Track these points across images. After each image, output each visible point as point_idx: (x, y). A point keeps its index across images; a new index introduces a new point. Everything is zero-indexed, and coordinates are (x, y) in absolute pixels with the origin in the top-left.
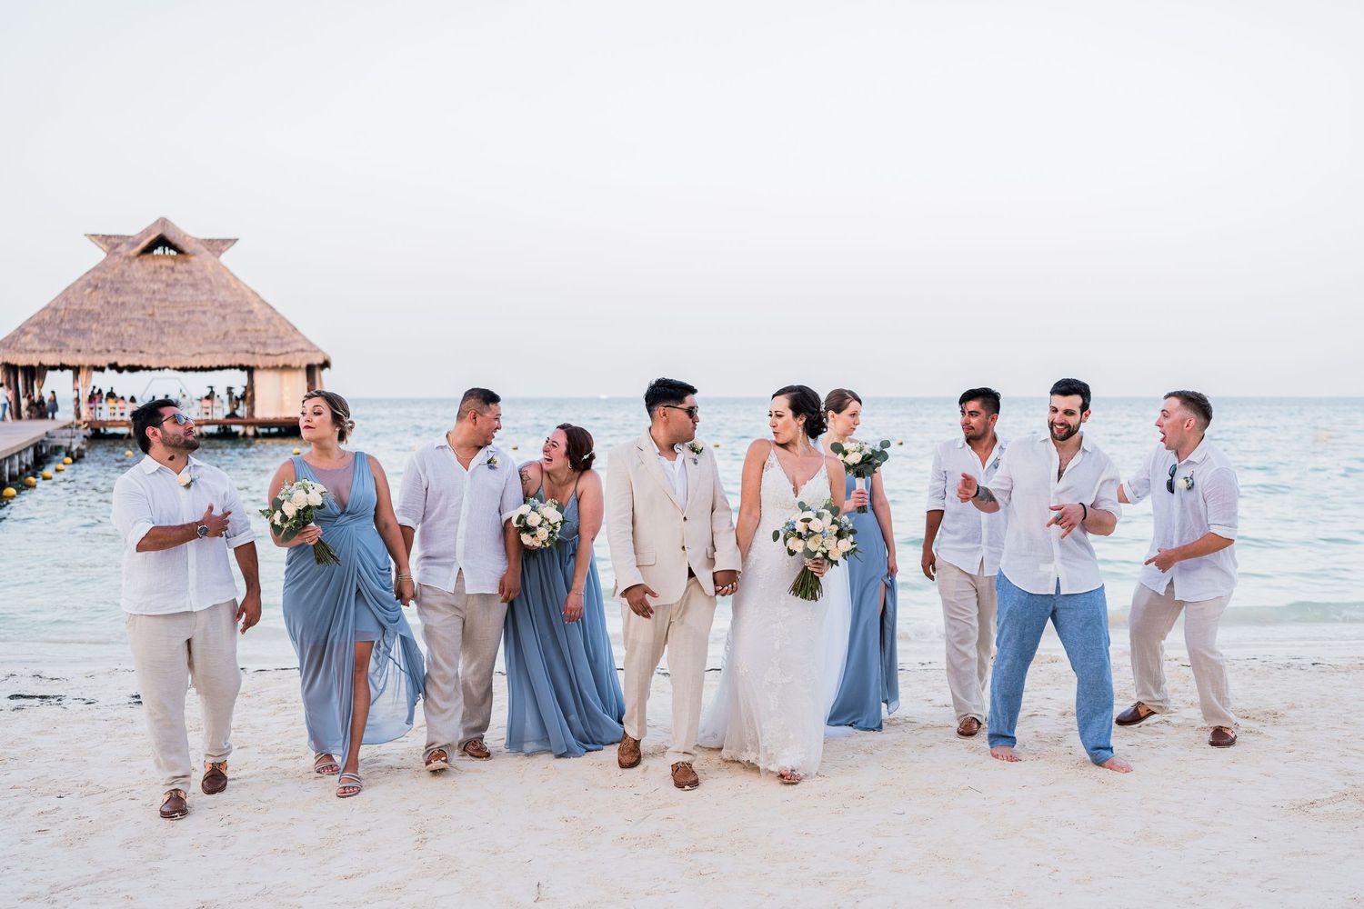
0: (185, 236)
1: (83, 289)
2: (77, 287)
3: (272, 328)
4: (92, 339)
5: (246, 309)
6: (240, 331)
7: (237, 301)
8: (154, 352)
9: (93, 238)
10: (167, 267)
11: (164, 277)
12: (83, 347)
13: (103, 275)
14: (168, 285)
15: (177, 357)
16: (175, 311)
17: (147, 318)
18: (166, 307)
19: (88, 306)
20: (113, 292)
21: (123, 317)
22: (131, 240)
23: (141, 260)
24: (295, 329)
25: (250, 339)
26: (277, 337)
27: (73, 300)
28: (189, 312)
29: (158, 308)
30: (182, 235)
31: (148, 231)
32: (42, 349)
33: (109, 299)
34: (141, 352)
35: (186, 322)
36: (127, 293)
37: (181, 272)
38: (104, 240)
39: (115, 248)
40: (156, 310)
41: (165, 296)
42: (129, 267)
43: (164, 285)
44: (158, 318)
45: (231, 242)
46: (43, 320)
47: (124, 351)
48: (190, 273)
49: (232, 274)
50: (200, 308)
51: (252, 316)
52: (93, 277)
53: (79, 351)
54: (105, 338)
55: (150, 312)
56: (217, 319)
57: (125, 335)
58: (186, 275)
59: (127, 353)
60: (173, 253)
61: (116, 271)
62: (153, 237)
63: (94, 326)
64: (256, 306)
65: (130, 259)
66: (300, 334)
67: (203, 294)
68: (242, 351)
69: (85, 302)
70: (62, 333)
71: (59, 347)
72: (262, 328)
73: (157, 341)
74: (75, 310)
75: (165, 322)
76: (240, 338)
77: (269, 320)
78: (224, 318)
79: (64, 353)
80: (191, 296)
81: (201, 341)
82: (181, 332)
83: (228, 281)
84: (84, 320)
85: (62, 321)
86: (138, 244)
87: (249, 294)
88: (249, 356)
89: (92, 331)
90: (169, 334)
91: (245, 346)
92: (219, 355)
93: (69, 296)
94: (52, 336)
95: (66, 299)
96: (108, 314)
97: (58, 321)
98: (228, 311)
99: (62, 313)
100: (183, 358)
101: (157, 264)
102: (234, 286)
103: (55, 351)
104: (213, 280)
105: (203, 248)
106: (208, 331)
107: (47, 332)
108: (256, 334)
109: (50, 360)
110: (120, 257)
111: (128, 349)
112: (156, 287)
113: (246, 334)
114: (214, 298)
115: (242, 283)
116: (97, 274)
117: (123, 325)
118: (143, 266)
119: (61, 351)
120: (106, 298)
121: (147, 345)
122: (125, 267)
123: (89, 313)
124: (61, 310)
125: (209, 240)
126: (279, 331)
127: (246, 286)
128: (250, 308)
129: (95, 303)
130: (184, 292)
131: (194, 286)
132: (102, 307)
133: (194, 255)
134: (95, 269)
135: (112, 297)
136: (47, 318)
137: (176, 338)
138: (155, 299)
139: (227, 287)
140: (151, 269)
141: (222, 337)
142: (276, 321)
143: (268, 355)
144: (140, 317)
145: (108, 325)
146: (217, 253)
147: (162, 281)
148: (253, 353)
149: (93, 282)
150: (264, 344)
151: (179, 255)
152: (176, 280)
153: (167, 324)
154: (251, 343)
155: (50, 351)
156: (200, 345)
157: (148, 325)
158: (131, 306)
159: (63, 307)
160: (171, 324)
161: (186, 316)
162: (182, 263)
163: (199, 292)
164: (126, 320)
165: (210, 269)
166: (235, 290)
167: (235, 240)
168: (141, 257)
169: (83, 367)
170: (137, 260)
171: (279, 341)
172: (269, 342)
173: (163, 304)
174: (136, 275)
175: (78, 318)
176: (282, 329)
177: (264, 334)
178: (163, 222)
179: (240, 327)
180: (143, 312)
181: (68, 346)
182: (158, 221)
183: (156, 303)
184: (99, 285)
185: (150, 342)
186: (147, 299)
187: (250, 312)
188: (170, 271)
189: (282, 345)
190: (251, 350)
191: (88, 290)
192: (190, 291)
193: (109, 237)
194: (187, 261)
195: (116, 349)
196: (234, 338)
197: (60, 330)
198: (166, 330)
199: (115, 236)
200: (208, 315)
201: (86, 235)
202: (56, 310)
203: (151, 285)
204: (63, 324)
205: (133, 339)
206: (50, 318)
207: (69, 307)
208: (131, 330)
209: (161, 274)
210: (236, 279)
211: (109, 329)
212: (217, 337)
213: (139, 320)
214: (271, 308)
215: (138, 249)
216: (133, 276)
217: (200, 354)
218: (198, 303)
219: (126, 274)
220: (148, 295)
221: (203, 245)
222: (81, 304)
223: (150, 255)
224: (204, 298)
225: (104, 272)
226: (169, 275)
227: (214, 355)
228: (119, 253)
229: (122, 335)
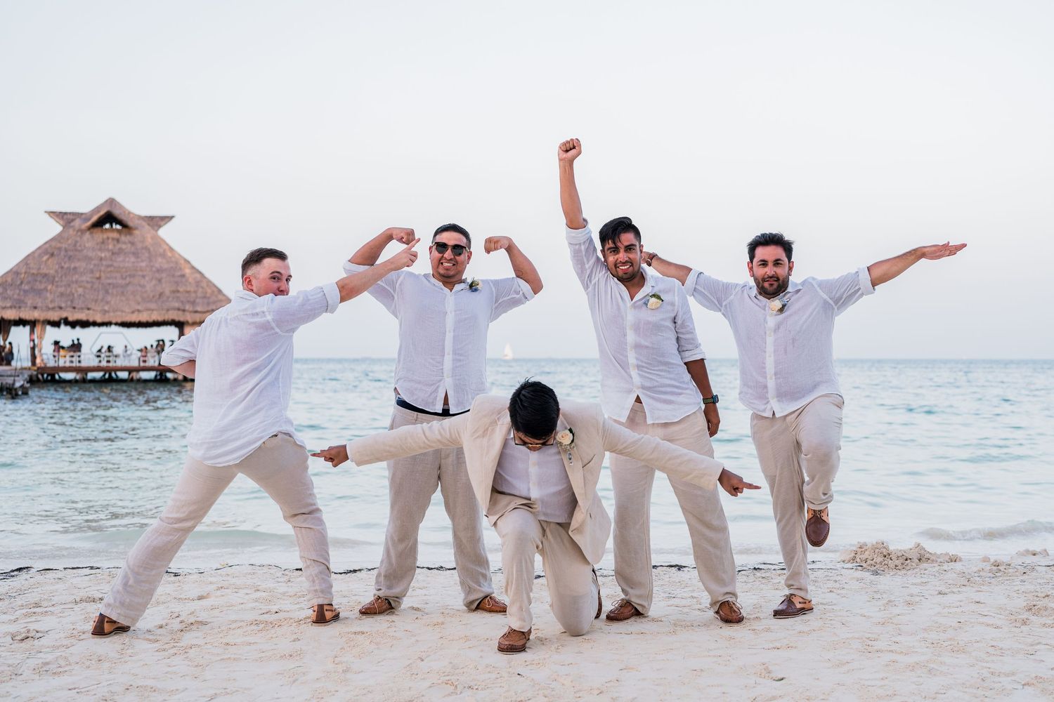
0: (129, 213)
1: (40, 256)
2: (36, 255)
3: (200, 290)
4: (46, 298)
5: (179, 273)
6: (174, 292)
7: (172, 267)
8: (99, 309)
9: (51, 215)
10: (113, 239)
11: (111, 247)
12: (39, 305)
13: (59, 245)
14: (113, 254)
15: (119, 313)
16: (118, 275)
17: (94, 280)
18: (111, 271)
19: (45, 271)
20: (66, 259)
21: (74, 279)
22: (83, 216)
23: (91, 233)
24: (220, 291)
25: (182, 299)
26: (205, 297)
27: (32, 265)
28: (130, 276)
29: (104, 272)
30: (127, 212)
31: (98, 209)
32: (4, 305)
33: (63, 264)
34: (89, 309)
35: (128, 285)
36: (79, 260)
37: (125, 243)
38: (61, 217)
39: (70, 223)
40: (102, 274)
41: (110, 263)
42: (81, 238)
43: (110, 253)
44: (104, 281)
45: (167, 219)
46: (6, 281)
47: (74, 308)
48: (133, 244)
49: (168, 245)
50: (140, 273)
51: (184, 280)
52: (50, 246)
53: (35, 308)
54: (58, 296)
55: (98, 275)
56: (154, 282)
57: (76, 295)
58: (129, 245)
59: (76, 310)
60: (119, 227)
61: (70, 242)
62: (102, 213)
63: (49, 287)
64: (187, 271)
65: (82, 232)
66: (224, 295)
67: (142, 261)
68: (174, 309)
69: (42, 267)
70: (22, 293)
71: (18, 305)
72: (192, 290)
73: (102, 300)
74: (33, 274)
75: (109, 284)
76: (173, 298)
77: (198, 283)
78: (160, 281)
79: (23, 309)
80: (133, 262)
81: (140, 300)
82: (123, 293)
83: (164, 251)
84: (40, 282)
85: (22, 283)
86: (89, 219)
87: (182, 262)
88: (180, 313)
89: (47, 291)
90: (112, 293)
91: (177, 305)
92: (155, 312)
93: (29, 262)
94: (13, 295)
95: (27, 264)
96: (61, 277)
97: (19, 282)
98: (164, 275)
99: (23, 276)
100: (124, 314)
101: (105, 236)
102: (169, 254)
103: (15, 307)
104: (152, 249)
105: (144, 224)
106: (146, 292)
107: (8, 292)
108: (187, 295)
109: (10, 315)
110: (74, 230)
111: (77, 306)
112: (103, 255)
113: (178, 295)
114: (152, 264)
115: (176, 252)
116: (54, 244)
117: (74, 286)
118: (93, 237)
119: (20, 307)
120: (61, 263)
121: (93, 303)
122: (78, 239)
123: (45, 275)
124: (21, 274)
125: (150, 217)
126: (206, 293)
127: (180, 255)
128: (183, 273)
129: (51, 267)
130: (127, 259)
131: (136, 254)
132: (56, 271)
133: (136, 229)
134: (52, 240)
135: (65, 263)
136: (9, 280)
137: (118, 297)
138: (102, 264)
139: (163, 255)
140: (100, 240)
141: (158, 297)
142: (204, 284)
143: (196, 312)
144: (89, 279)
145: (61, 286)
146: (156, 228)
147: (108, 250)
148: (184, 311)
149: (50, 250)
150: (193, 303)
151: (124, 229)
152: (120, 249)
153: (111, 286)
154: (182, 302)
155: (11, 307)
156: (139, 304)
157: (95, 286)
158: (82, 270)
159: (23, 271)
160: (115, 286)
161: (128, 279)
162: (126, 235)
163: (139, 260)
164: (77, 282)
165: (150, 240)
166: (170, 257)
167: (172, 217)
168: (92, 230)
169: (39, 321)
170: (88, 233)
171: (206, 301)
172: (198, 300)
173: (109, 269)
174: (87, 245)
175: (36, 281)
176: (209, 291)
177: (193, 295)
178: (111, 201)
179: (173, 288)
180: (91, 275)
181: (26, 303)
182: (107, 201)
183: (103, 268)
184: (55, 253)
185: (96, 301)
186: (95, 265)
187: (183, 276)
188: (115, 242)
189: (208, 304)
190: (182, 308)
191: (45, 258)
192: (133, 259)
193: (66, 213)
194: (130, 234)
195: (66, 307)
196: (168, 298)
197: (20, 290)
198: (110, 291)
199: (70, 213)
200: (147, 278)
201: (46, 212)
202: (17, 273)
203: (99, 254)
204: (23, 285)
205: (82, 298)
206: (12, 280)
207: (28, 271)
208: (80, 290)
209: (108, 244)
210: (171, 249)
211: (62, 289)
212: (153, 297)
213: (88, 282)
214: (200, 273)
215: (89, 223)
216: (85, 246)
217: (139, 311)
218: (138, 269)
219: (78, 244)
220: (96, 262)
221: (144, 221)
222: (39, 269)
223: (99, 229)
224: (143, 264)
225: (60, 242)
226: (114, 245)
227: (150, 312)
228: (73, 227)
229: (73, 294)
